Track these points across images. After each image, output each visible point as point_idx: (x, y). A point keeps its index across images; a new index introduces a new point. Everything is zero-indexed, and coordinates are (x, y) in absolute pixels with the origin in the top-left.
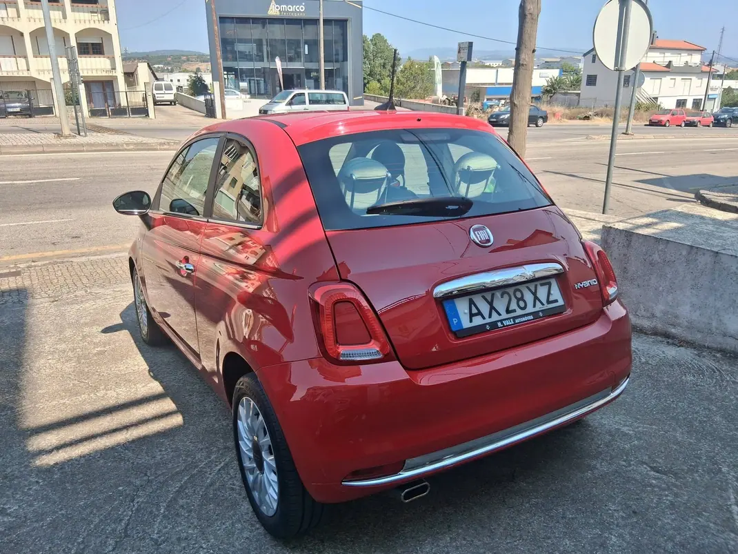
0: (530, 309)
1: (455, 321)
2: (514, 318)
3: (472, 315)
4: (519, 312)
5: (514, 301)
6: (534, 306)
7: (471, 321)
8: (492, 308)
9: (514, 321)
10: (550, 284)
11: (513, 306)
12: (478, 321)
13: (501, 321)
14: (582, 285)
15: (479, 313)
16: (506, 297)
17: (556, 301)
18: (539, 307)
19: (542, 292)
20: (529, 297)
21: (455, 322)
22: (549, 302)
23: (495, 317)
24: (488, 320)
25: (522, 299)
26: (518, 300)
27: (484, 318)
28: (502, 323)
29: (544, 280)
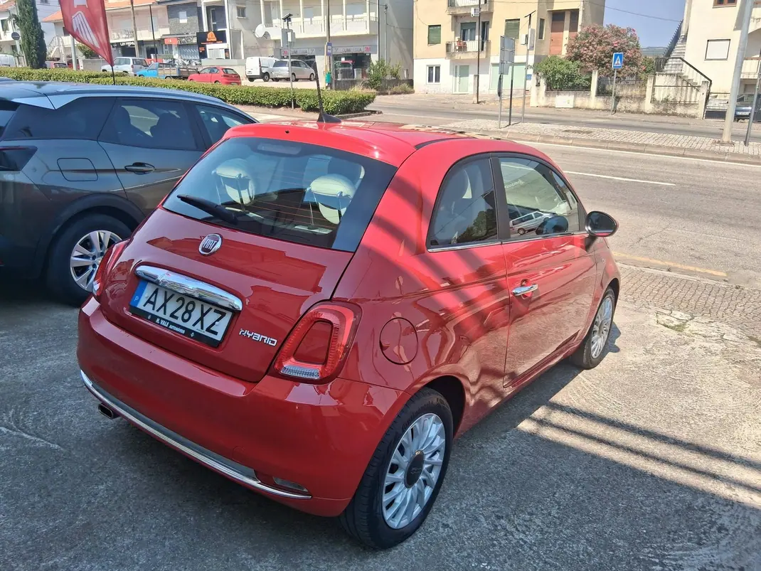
0: (189, 325)
1: (136, 298)
2: (171, 323)
3: (149, 301)
4: (179, 322)
5: (183, 310)
6: (194, 325)
7: (144, 306)
8: (164, 305)
9: (169, 326)
10: (223, 315)
11: (179, 314)
12: (149, 308)
13: (161, 318)
14: (249, 335)
15: (154, 303)
16: (181, 302)
17: (215, 333)
18: (197, 328)
19: (211, 318)
20: (196, 314)
22: (208, 330)
23: (160, 314)
24: (154, 312)
25: (189, 312)
26: (187, 311)
27: (153, 309)
28: (160, 321)
29: (221, 310)
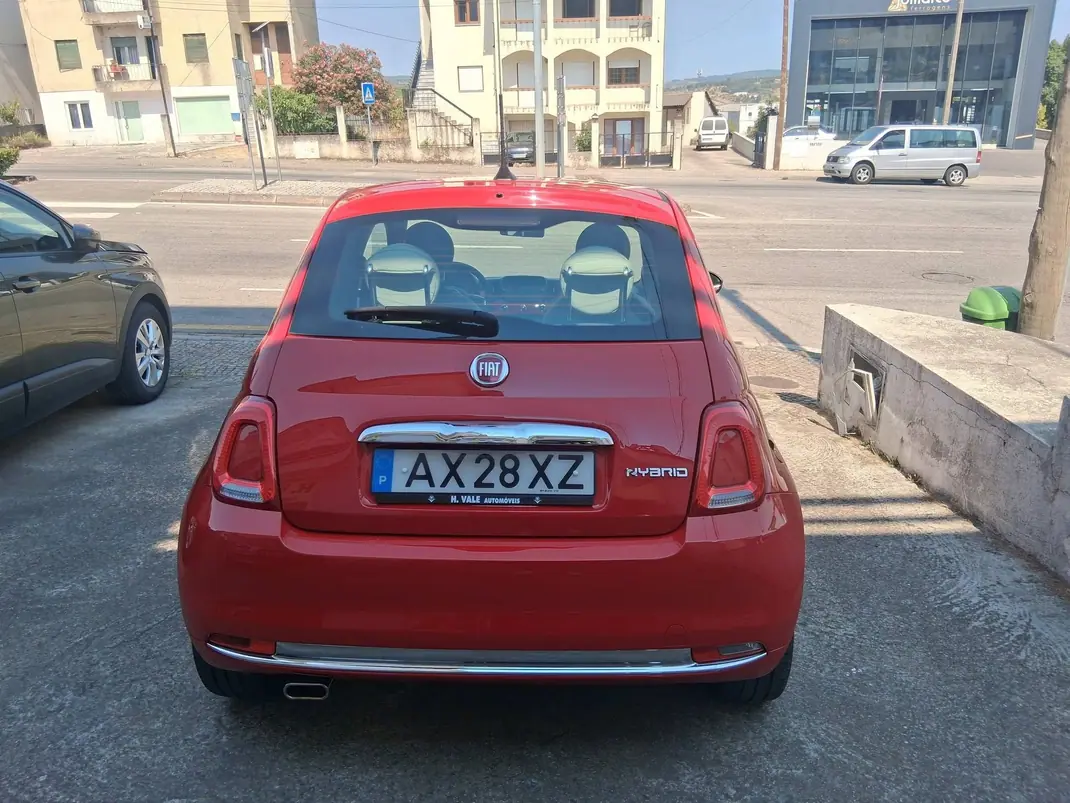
0: (522, 488)
1: (382, 479)
2: (484, 497)
3: (413, 476)
4: (499, 489)
5: (497, 470)
6: (532, 486)
7: (408, 484)
8: (453, 472)
9: (482, 499)
10: (578, 460)
11: (494, 477)
12: (420, 487)
13: (459, 496)
14: (644, 473)
15: (428, 477)
16: (485, 464)
17: (580, 487)
18: (541, 488)
19: (557, 470)
20: (527, 471)
21: (381, 481)
22: (563, 485)
23: (452, 487)
24: (437, 489)
25: (514, 471)
26: (505, 471)
27: (432, 484)
28: (459, 498)
29: (571, 449)
